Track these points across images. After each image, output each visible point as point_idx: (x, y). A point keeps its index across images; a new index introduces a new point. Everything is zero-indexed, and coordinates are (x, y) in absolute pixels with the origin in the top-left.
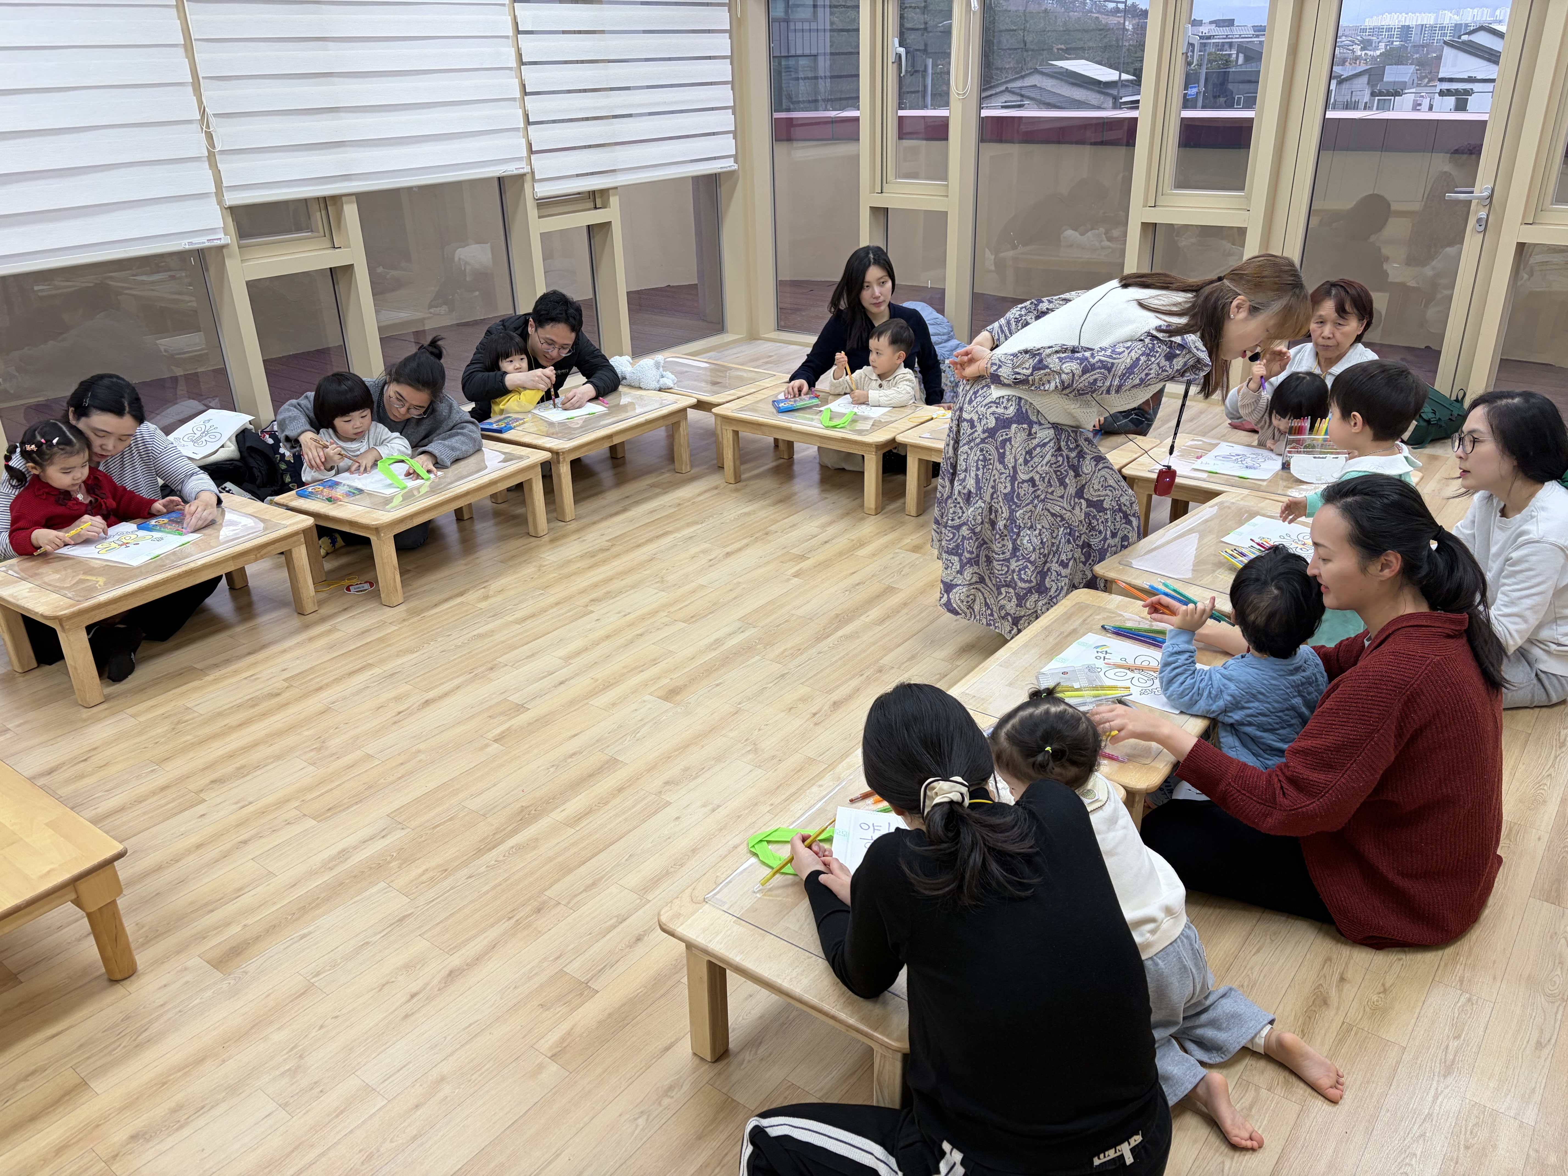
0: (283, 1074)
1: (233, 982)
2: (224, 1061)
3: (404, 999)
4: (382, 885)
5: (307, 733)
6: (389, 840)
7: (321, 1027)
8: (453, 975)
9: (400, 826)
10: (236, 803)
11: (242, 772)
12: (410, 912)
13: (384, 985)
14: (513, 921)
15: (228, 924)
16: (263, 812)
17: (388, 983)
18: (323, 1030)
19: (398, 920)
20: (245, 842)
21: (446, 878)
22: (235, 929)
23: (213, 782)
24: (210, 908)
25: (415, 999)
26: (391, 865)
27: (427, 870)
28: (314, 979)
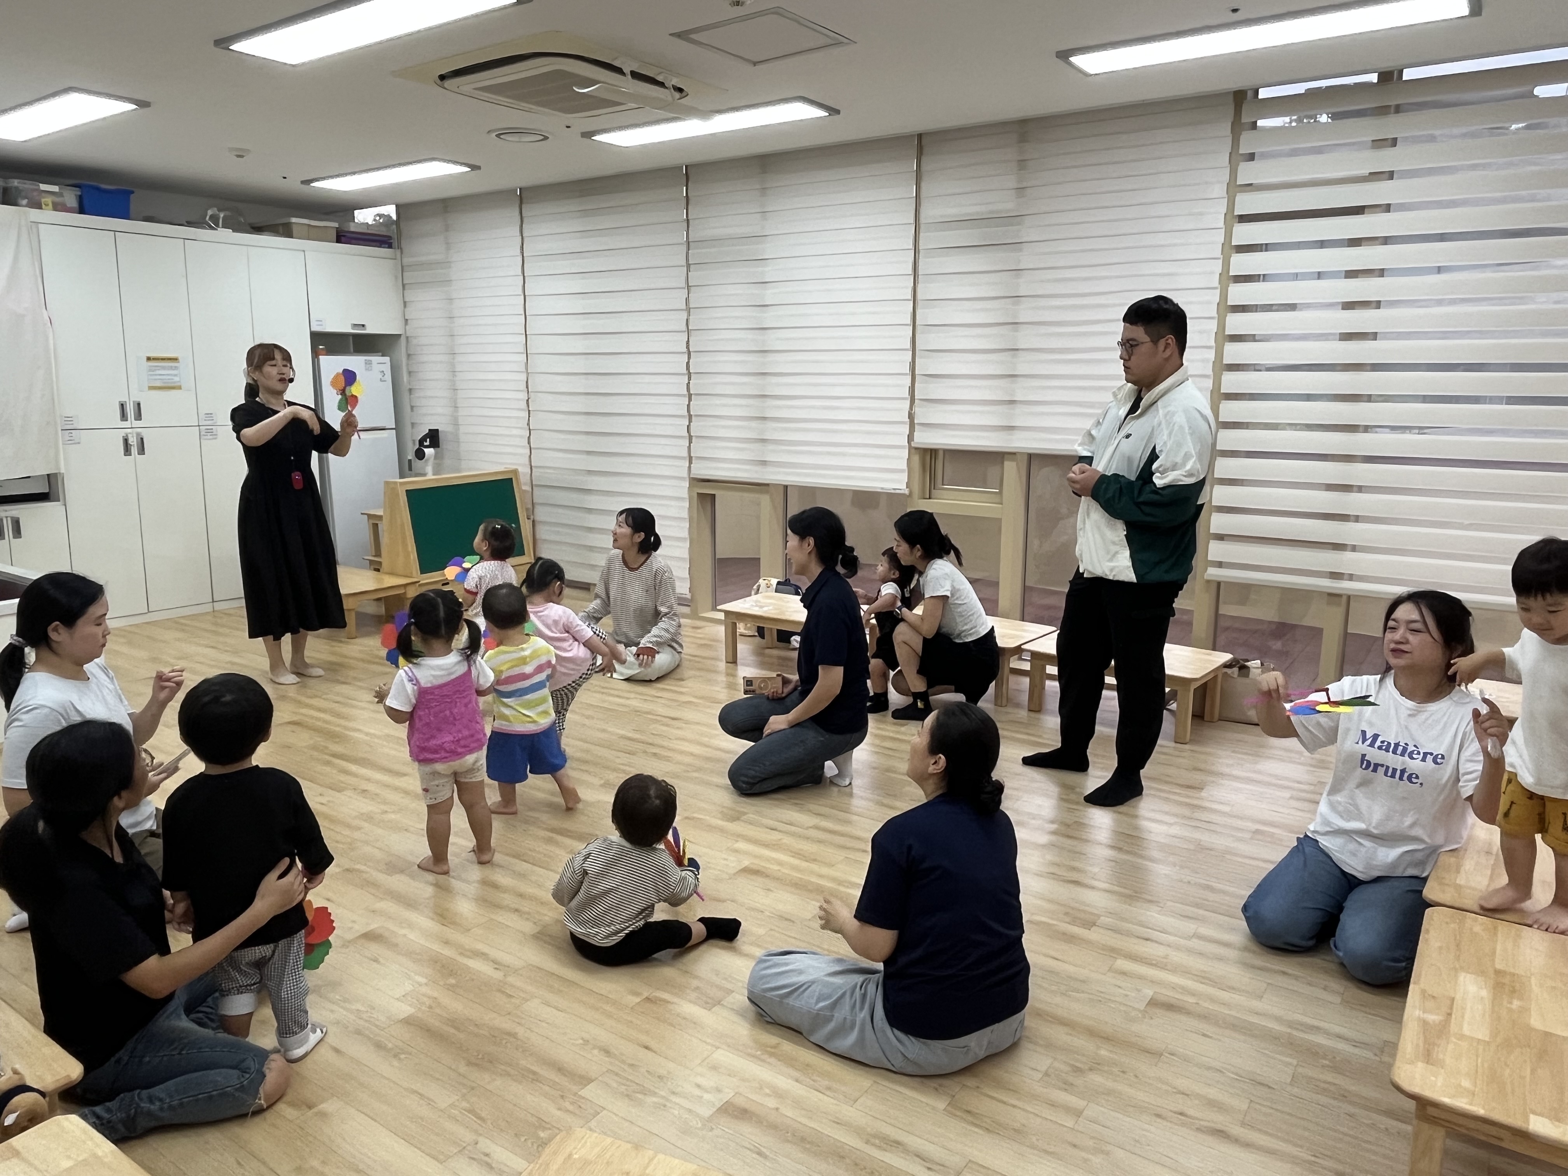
0: (1073, 1066)
2: (1071, 1034)
3: (1175, 1109)
4: (1295, 1062)
6: (1356, 1051)
7: (1123, 1072)
8: (1220, 1134)
9: (1378, 1053)
12: (1275, 1087)
13: (1183, 1093)
14: (1313, 1159)
15: (1194, 995)
17: (1187, 1095)
18: (1121, 1074)
19: (1260, 1083)
21: (1335, 1099)
22: (1191, 1000)
24: (1203, 981)
25: (1180, 1117)
26: (1323, 1061)
27: (1335, 1084)
28: (1167, 1055)
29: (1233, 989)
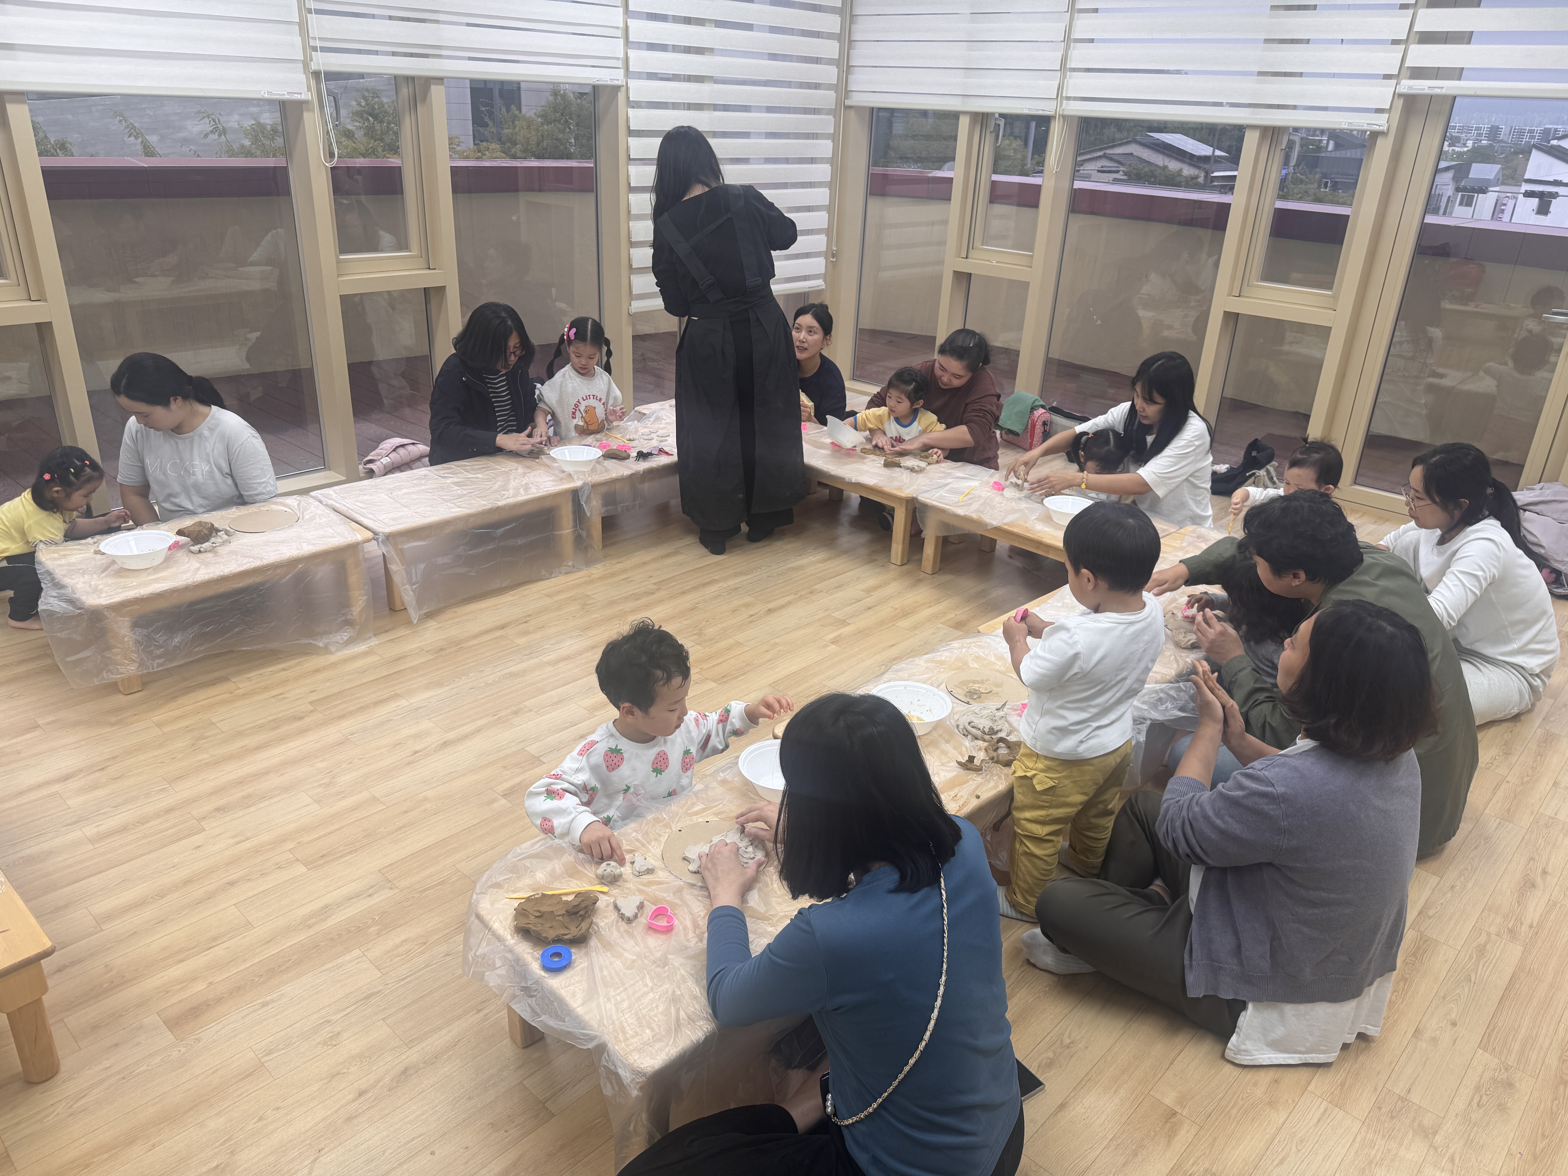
1: (183, 1050)
3: (350, 1097)
4: (356, 952)
5: (320, 765)
6: (376, 899)
7: (261, 1119)
8: (407, 1074)
9: (389, 884)
10: (233, 837)
11: (247, 802)
12: (378, 989)
13: (333, 1076)
15: (194, 979)
16: (257, 851)
17: (338, 1074)
18: (262, 1123)
19: (366, 998)
20: (232, 884)
21: (423, 952)
22: (200, 986)
23: (218, 809)
24: (181, 957)
25: (363, 1098)
26: (372, 929)
27: (406, 941)
28: (265, 1059)
29: (215, 939)
